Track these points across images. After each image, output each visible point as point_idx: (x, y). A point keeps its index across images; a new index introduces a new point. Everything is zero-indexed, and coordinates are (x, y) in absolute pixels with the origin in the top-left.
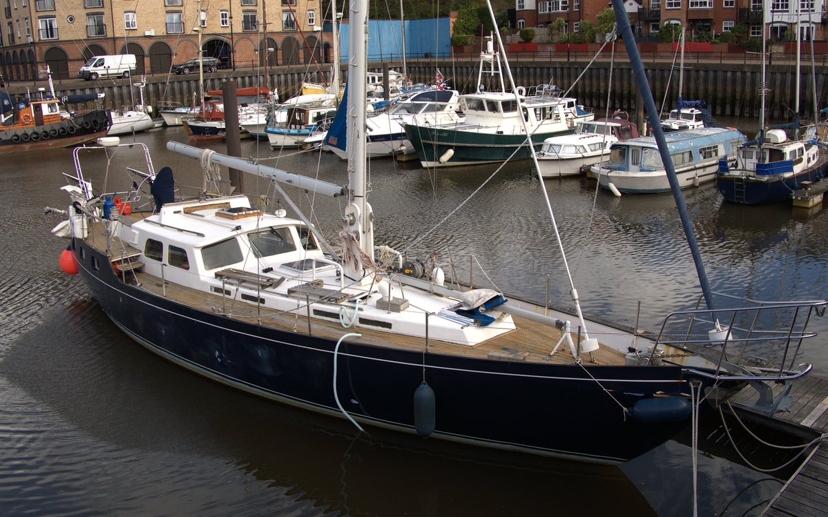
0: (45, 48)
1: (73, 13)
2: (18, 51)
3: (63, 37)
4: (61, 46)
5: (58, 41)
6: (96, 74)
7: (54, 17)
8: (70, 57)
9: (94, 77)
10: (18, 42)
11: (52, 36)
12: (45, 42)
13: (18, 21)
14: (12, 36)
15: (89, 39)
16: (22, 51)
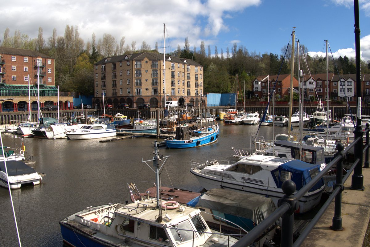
0: (137, 98)
1: (148, 87)
2: (119, 98)
3: (143, 95)
4: (143, 97)
5: (141, 96)
7: (141, 88)
8: (145, 101)
10: (119, 95)
11: (139, 94)
12: (137, 96)
13: (121, 89)
14: (115, 94)
15: (152, 96)
16: (121, 99)
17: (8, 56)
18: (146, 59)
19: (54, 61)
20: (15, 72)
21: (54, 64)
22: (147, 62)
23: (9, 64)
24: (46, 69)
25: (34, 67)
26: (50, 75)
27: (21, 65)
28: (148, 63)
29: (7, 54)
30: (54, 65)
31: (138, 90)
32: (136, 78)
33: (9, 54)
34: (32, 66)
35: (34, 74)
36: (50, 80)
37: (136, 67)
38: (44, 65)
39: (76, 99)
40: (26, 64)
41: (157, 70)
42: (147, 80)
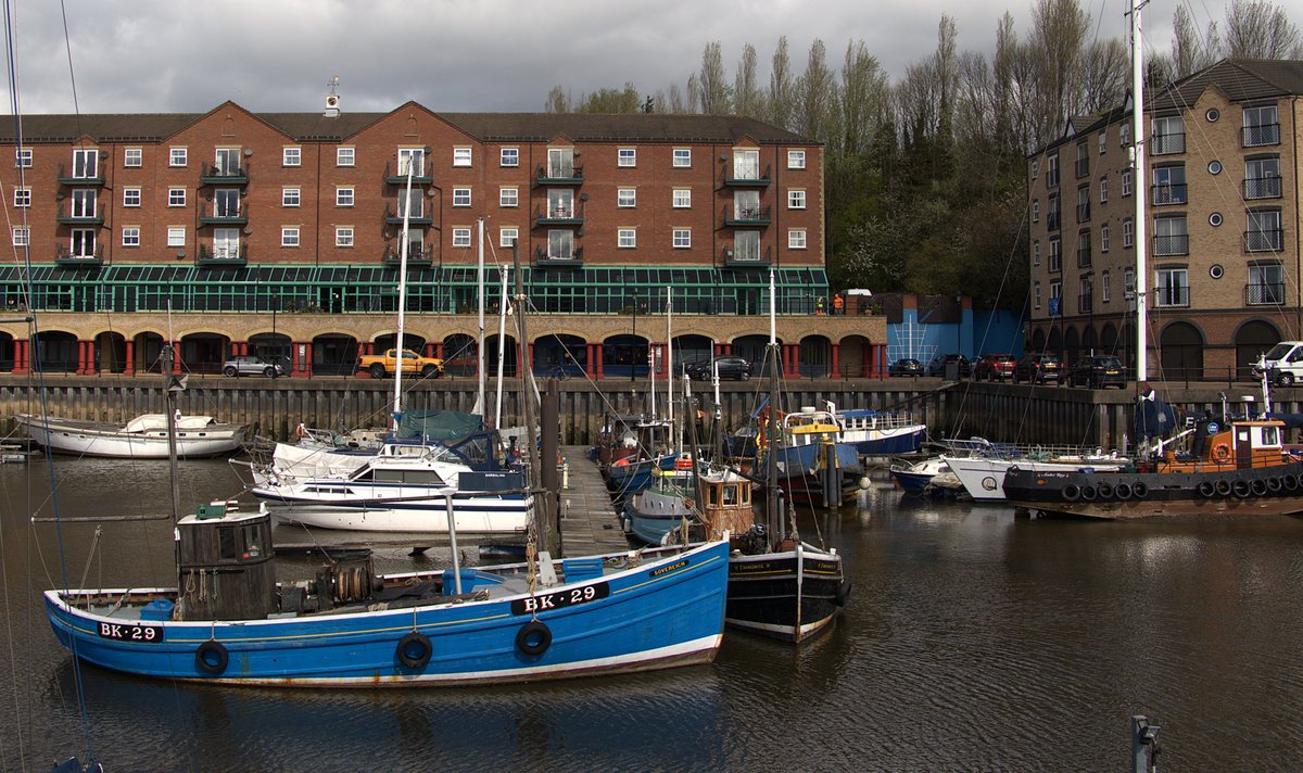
0: (1164, 322)
1: (1222, 261)
2: (1099, 326)
3: (1198, 304)
4: (1194, 319)
5: (1186, 311)
6: (1290, 374)
7: (1185, 266)
8: (1209, 340)
9: (1286, 380)
10: (1098, 308)
11: (1177, 300)
12: (1163, 311)
13: (1105, 272)
14: (1088, 300)
15: (1248, 308)
16: (1106, 327)
17: (606, 147)
18: (1210, 99)
19: (822, 155)
20: (628, 216)
21: (822, 168)
22: (1214, 114)
23: (604, 183)
24: (781, 192)
25: (719, 185)
26: (799, 218)
27: (656, 182)
28: (1221, 124)
29: (597, 141)
30: (822, 175)
31: (1168, 275)
32: (1156, 211)
33: (606, 141)
34: (712, 184)
35: (717, 215)
36: (796, 240)
37: (1160, 150)
38: (764, 177)
39: (944, 326)
40: (682, 177)
41: (1277, 156)
42: (1216, 219)
